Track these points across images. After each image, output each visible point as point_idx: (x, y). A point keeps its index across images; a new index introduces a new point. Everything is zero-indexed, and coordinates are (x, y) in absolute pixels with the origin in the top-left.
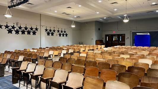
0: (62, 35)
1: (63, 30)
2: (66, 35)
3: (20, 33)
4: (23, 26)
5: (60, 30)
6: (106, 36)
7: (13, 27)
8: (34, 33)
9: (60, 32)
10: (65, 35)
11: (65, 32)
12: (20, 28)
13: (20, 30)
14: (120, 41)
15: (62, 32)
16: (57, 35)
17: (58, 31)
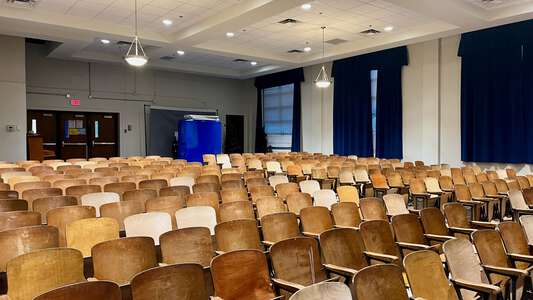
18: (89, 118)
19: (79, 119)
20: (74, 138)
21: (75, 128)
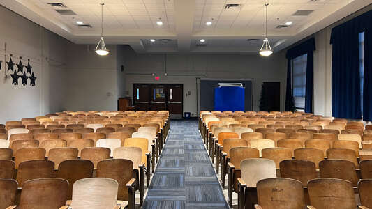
0: (20, 80)
1: (25, 63)
2: (33, 80)
5: (16, 61)
6: (136, 86)
9: (16, 68)
10: (29, 81)
11: (29, 69)
14: (172, 101)
15: (20, 67)
16: (6, 78)
17: (11, 65)
18: (167, 87)
19: (162, 88)
20: (158, 99)
21: (159, 93)
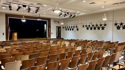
3: (93, 29)
4: (95, 24)
7: (89, 26)
8: (103, 28)
12: (93, 26)
13: (93, 27)
